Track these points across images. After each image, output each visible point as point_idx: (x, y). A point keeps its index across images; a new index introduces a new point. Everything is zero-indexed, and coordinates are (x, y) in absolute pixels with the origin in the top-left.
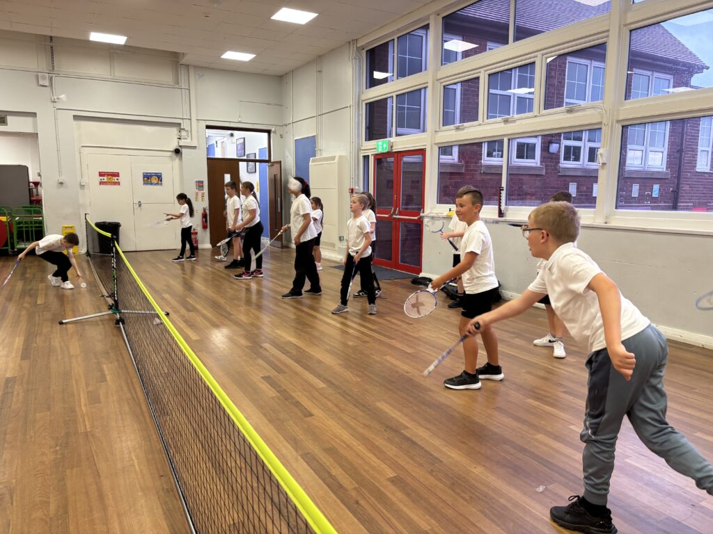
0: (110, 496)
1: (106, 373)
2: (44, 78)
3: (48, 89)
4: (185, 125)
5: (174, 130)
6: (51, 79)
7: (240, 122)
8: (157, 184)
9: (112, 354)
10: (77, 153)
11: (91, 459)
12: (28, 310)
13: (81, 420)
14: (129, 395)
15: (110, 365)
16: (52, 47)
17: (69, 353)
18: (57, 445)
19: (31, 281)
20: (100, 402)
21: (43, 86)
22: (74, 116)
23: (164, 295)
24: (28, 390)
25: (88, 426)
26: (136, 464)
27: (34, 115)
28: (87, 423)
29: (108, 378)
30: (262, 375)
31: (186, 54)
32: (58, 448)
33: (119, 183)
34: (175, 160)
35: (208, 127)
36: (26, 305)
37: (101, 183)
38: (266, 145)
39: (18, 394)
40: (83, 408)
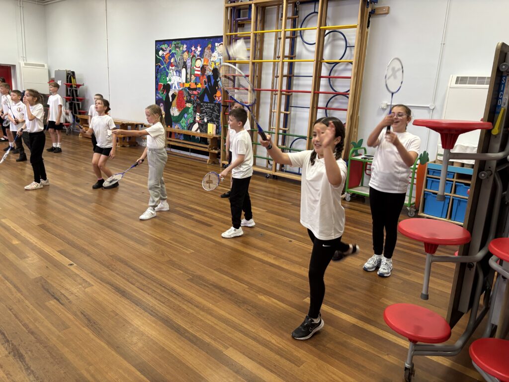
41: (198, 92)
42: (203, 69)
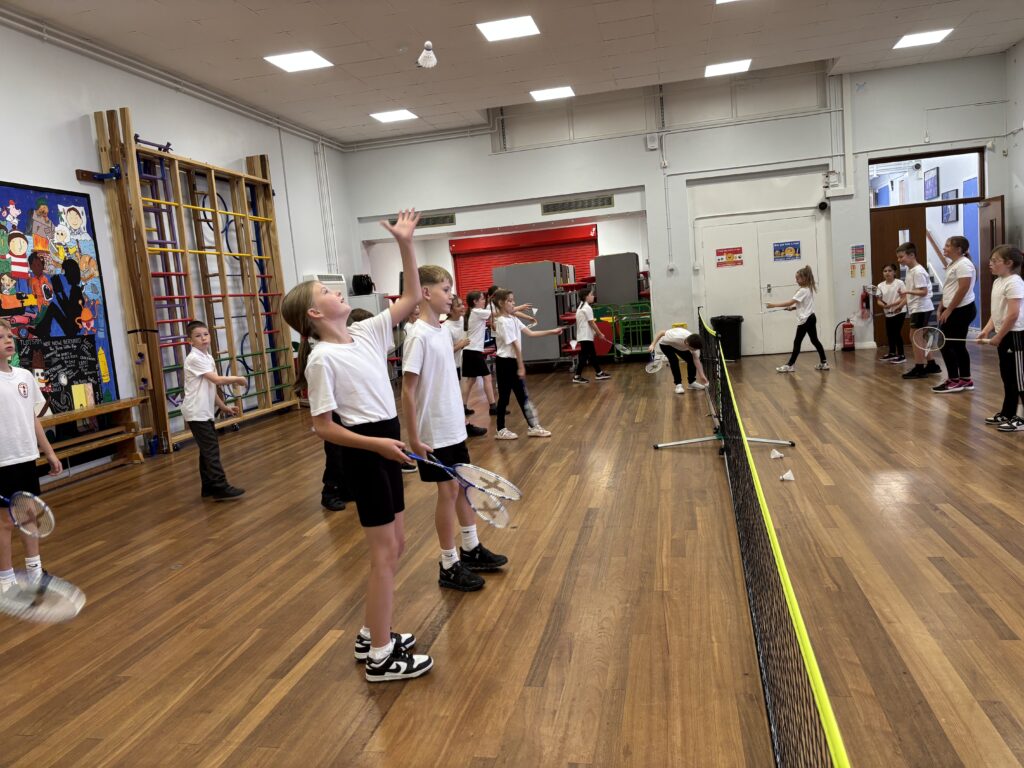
0: (677, 683)
1: (698, 518)
2: (653, 140)
3: (658, 152)
4: (836, 165)
5: (819, 176)
6: (661, 139)
7: (928, 144)
8: (794, 257)
9: (709, 494)
10: (690, 229)
11: (663, 628)
12: (624, 429)
13: (659, 574)
14: (720, 552)
15: (704, 509)
16: (662, 99)
17: (659, 484)
18: (627, 601)
19: (633, 394)
20: (684, 556)
21: (652, 150)
22: (687, 181)
23: (792, 418)
24: (607, 527)
25: (666, 584)
26: (716, 649)
27: (641, 188)
28: (665, 580)
29: (699, 525)
30: (930, 555)
31: (838, 59)
32: (628, 605)
33: (741, 263)
34: (819, 220)
35: (872, 162)
36: (623, 423)
37: (719, 265)
38: (975, 174)
39: (597, 529)
40: (664, 560)
41: (30, 318)
42: (36, 260)
